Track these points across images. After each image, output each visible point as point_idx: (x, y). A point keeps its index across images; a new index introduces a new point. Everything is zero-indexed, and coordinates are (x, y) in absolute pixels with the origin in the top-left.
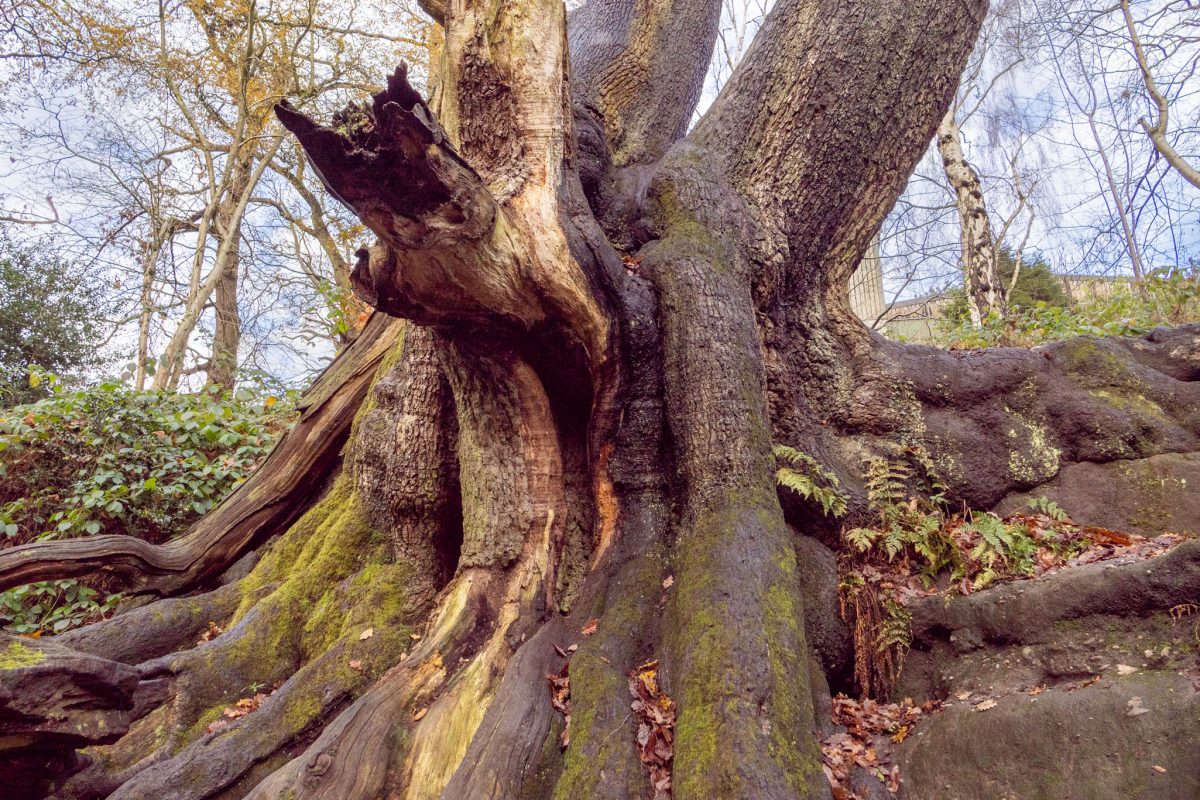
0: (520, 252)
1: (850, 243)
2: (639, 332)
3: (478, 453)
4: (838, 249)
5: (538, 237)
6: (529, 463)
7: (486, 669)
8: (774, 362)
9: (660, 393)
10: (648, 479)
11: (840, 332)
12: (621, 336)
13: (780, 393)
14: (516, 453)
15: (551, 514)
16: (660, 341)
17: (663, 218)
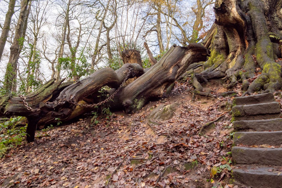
0: (233, 15)
1: (280, 4)
2: (248, 22)
3: (230, 40)
4: (278, 5)
5: (235, 13)
6: (236, 40)
7: (235, 59)
8: (269, 23)
9: (252, 29)
10: (252, 39)
11: (279, 17)
12: (246, 23)
13: (270, 26)
14: (235, 39)
15: (240, 45)
16: (251, 23)
17: (250, 7)
